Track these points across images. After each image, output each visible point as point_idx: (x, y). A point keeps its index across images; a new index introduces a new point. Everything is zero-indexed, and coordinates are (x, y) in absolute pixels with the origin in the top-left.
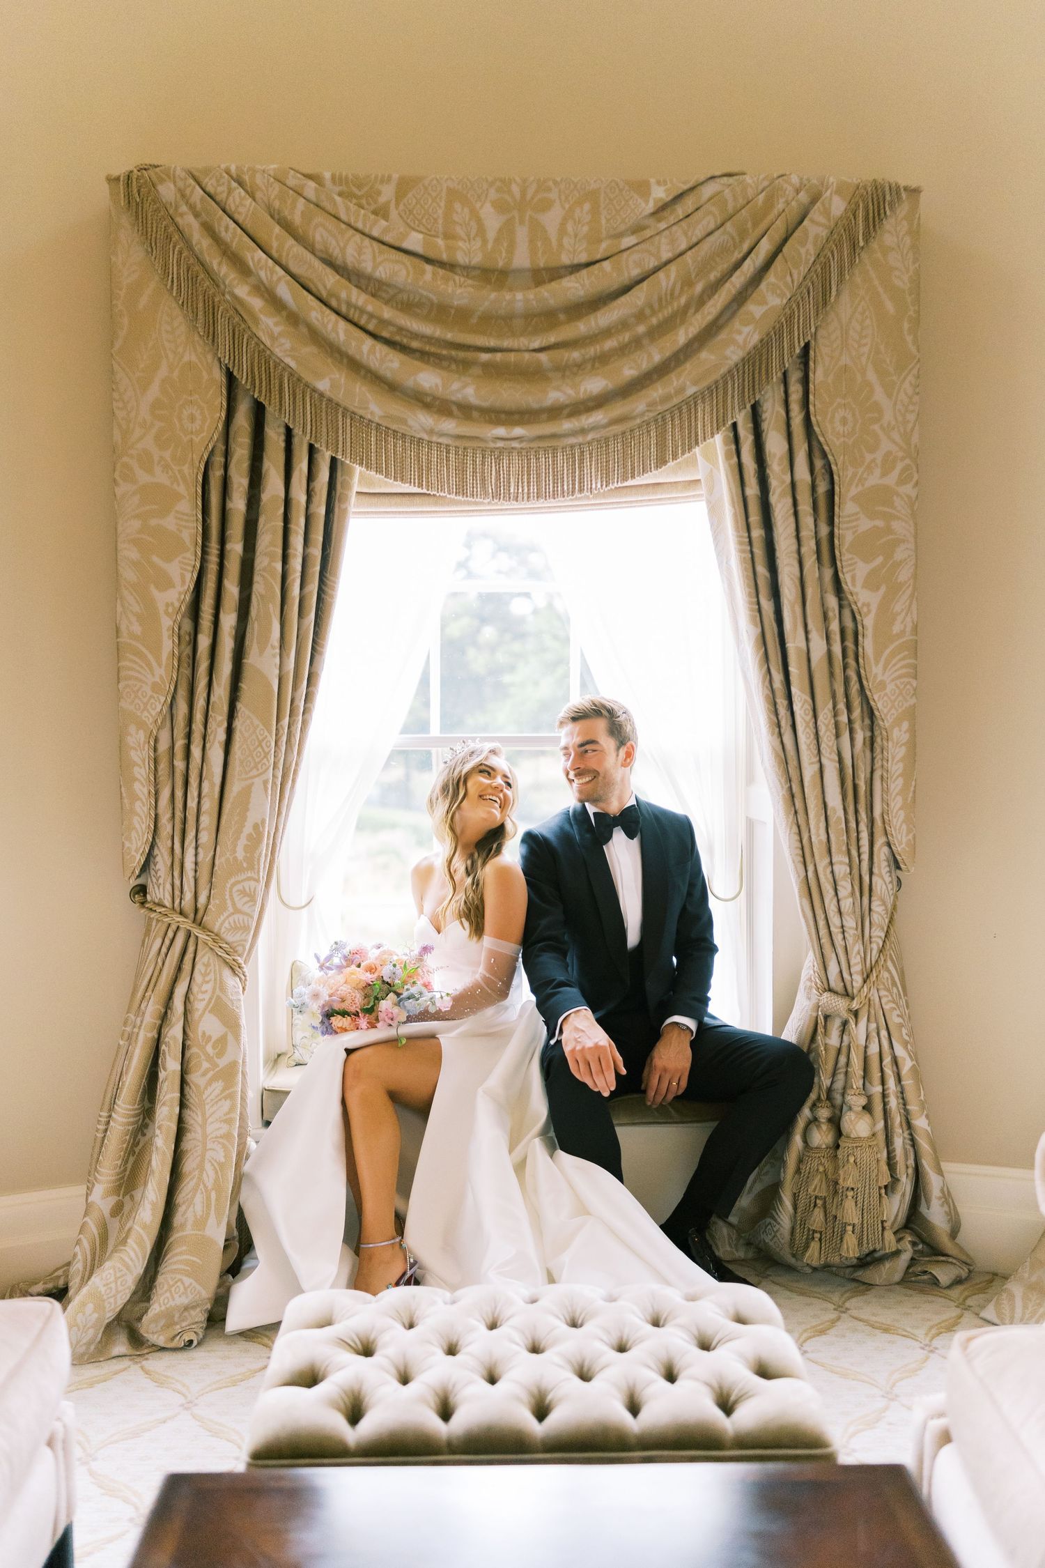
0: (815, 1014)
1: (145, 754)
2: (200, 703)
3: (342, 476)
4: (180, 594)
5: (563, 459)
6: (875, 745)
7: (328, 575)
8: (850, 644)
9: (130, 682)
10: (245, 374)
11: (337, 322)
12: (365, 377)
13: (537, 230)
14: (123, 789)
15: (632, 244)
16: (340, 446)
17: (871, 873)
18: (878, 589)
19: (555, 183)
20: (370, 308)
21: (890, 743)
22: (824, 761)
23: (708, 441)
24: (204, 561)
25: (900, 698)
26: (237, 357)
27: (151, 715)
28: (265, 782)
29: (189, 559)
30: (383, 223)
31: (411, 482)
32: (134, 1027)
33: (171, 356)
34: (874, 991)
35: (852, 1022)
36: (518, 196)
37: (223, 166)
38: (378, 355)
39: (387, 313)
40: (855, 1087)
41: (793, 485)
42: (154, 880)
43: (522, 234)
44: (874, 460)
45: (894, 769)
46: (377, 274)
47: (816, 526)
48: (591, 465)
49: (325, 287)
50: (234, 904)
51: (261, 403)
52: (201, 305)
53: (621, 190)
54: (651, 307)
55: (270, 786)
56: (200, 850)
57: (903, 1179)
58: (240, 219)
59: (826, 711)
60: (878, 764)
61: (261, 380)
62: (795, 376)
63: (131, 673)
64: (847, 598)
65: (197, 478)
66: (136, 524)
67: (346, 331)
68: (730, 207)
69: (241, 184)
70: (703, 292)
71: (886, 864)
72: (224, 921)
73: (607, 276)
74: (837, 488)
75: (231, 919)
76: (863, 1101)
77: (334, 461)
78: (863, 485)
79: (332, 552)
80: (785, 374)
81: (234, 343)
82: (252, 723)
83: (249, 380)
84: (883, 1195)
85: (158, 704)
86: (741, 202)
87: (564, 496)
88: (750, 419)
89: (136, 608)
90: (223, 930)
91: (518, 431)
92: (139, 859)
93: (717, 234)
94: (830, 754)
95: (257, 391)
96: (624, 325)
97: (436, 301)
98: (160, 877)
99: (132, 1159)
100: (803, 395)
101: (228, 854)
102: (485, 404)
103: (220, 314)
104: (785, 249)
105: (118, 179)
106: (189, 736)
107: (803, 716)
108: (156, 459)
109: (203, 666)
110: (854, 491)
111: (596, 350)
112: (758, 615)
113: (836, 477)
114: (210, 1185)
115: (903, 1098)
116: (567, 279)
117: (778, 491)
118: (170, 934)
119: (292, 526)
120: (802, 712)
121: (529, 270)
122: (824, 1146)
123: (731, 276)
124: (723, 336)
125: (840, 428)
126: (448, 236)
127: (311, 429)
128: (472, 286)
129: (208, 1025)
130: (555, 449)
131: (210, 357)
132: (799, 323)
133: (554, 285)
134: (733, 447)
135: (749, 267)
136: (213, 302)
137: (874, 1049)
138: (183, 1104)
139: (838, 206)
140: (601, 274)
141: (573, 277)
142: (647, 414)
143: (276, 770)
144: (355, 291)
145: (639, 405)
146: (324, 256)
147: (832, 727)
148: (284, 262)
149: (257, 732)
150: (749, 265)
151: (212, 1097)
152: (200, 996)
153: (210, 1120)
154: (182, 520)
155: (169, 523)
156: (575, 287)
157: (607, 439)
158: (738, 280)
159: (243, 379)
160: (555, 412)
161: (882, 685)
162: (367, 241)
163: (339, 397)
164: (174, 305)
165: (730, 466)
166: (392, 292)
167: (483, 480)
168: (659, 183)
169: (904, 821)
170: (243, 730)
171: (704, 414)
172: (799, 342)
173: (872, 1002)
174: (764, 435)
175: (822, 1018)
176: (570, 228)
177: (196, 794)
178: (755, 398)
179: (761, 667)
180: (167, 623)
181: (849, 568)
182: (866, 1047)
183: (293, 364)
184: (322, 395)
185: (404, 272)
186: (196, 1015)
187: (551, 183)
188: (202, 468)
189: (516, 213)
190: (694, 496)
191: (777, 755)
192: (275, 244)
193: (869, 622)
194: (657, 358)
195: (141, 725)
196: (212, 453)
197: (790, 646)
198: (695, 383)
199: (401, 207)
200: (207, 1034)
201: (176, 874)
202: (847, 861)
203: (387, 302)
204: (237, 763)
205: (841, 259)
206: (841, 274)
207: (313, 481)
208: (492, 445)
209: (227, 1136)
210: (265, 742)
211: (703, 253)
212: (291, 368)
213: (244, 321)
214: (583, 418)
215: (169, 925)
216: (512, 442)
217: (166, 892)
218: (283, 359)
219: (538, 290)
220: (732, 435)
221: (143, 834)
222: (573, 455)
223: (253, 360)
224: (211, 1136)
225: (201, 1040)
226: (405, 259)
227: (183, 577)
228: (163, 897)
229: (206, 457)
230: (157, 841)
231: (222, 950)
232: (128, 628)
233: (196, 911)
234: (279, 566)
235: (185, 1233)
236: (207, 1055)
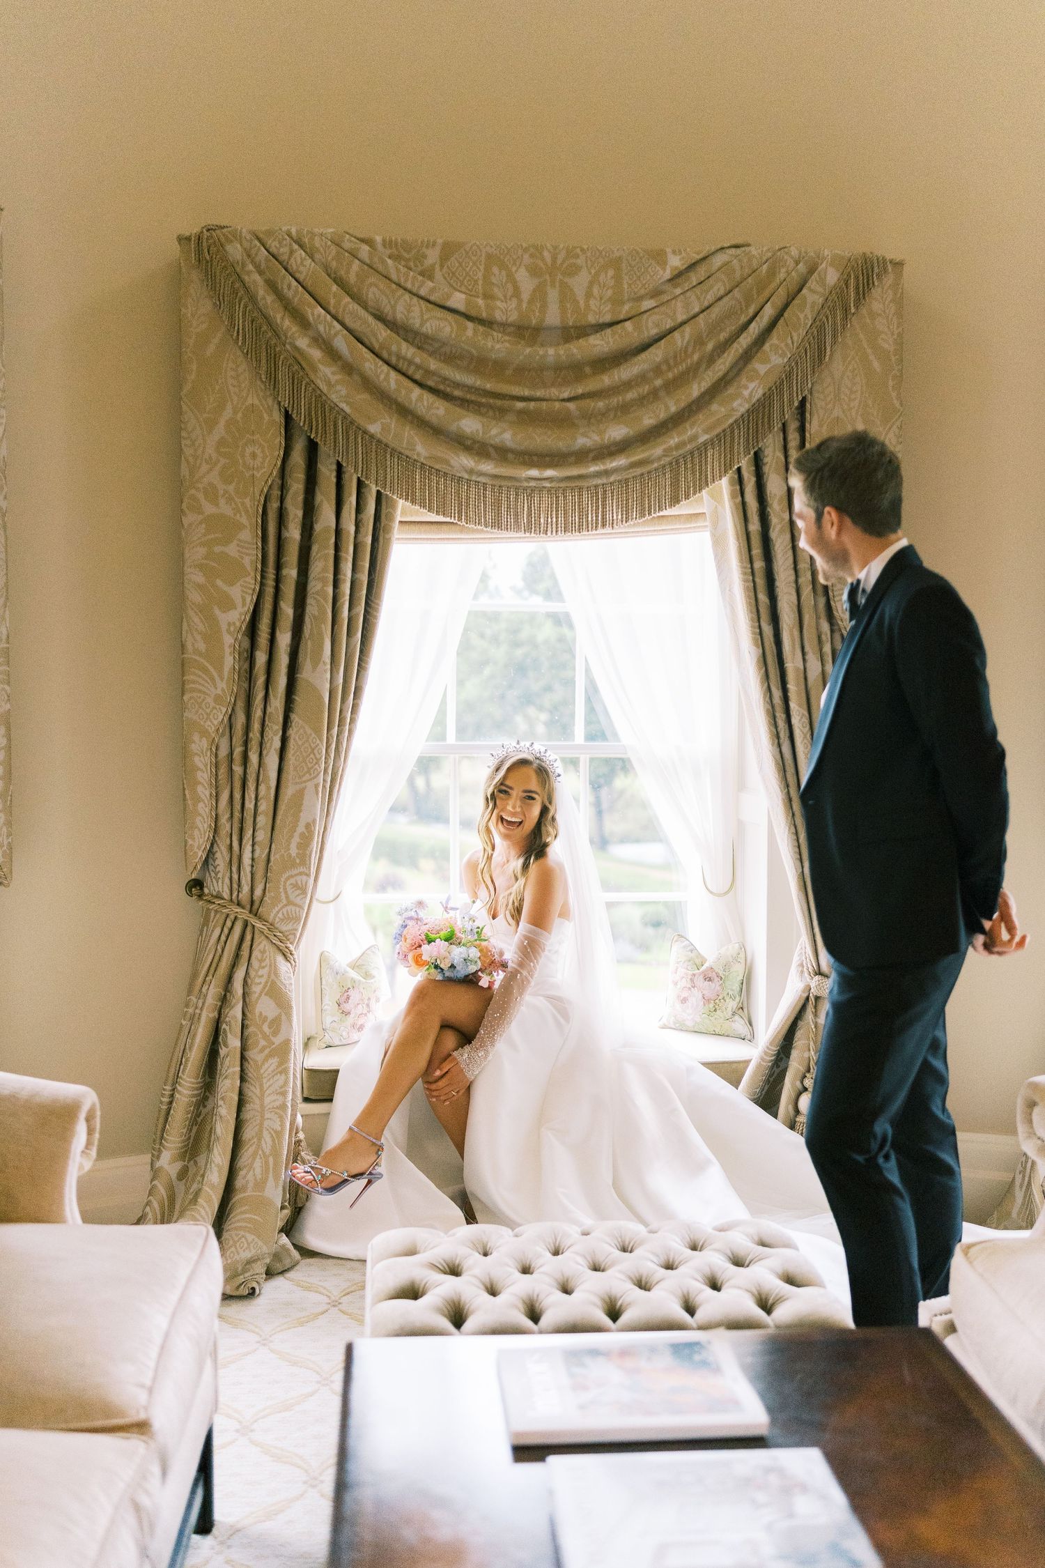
0: (805, 995)
1: (207, 760)
2: (257, 713)
3: (387, 508)
4: (240, 615)
5: (588, 498)
7: (373, 596)
9: (195, 694)
10: (303, 417)
11: (388, 371)
12: (412, 422)
13: (566, 294)
14: (187, 792)
15: (649, 307)
16: (388, 483)
19: (582, 250)
20: (417, 360)
23: (716, 483)
24: (262, 584)
26: (296, 401)
27: (213, 724)
28: (317, 786)
29: (249, 583)
30: (430, 284)
31: (451, 516)
32: (196, 1008)
33: (235, 398)
36: (549, 260)
37: (284, 229)
38: (425, 403)
39: (433, 365)
42: (213, 874)
43: (553, 295)
46: (424, 330)
48: (612, 503)
49: (377, 340)
50: (287, 897)
51: (316, 442)
52: (264, 354)
53: (641, 258)
54: (668, 363)
55: (320, 789)
56: (256, 847)
58: (301, 278)
61: (317, 422)
62: (793, 426)
63: (195, 686)
65: (258, 510)
66: (202, 551)
67: (396, 381)
68: (738, 275)
69: (301, 246)
70: (714, 350)
72: (278, 912)
73: (629, 334)
75: (284, 910)
77: (380, 495)
79: (377, 577)
80: (784, 425)
81: (293, 388)
82: (304, 732)
83: (307, 423)
85: (220, 714)
86: (747, 271)
87: (588, 532)
88: (753, 463)
89: (201, 627)
90: (277, 920)
91: (549, 473)
92: (201, 855)
93: (725, 300)
95: (313, 432)
96: (642, 378)
97: (476, 354)
98: (218, 873)
99: (195, 1129)
101: (282, 851)
102: (520, 447)
103: (280, 363)
104: (786, 315)
105: (188, 239)
106: (246, 743)
107: (802, 729)
108: (222, 492)
109: (261, 680)
111: (618, 401)
112: (759, 637)
114: (267, 1151)
116: (594, 336)
117: (777, 529)
118: (229, 924)
119: (342, 554)
120: (800, 725)
121: (559, 328)
123: (738, 337)
124: (731, 390)
126: (488, 296)
127: (362, 467)
128: (509, 341)
129: (264, 1007)
130: (580, 488)
131: (270, 401)
132: (797, 380)
133: (582, 342)
134: (738, 487)
135: (754, 329)
136: (275, 351)
138: (243, 1079)
139: (832, 277)
140: (623, 333)
141: (598, 335)
142: (663, 458)
143: (326, 775)
144: (404, 345)
145: (657, 450)
146: (376, 312)
148: (340, 318)
149: (309, 740)
150: (755, 328)
151: (269, 1071)
152: (257, 980)
153: (268, 1092)
154: (243, 547)
155: (232, 550)
156: (600, 344)
157: (627, 480)
158: (745, 341)
159: (300, 419)
160: (582, 456)
162: (415, 299)
163: (389, 439)
164: (239, 353)
165: (735, 504)
166: (436, 345)
167: (516, 515)
168: (674, 252)
170: (297, 738)
171: (713, 458)
172: (797, 396)
174: (765, 477)
175: (813, 1000)
176: (595, 291)
177: (253, 796)
178: (758, 445)
179: (762, 683)
180: (228, 640)
183: (347, 409)
184: (372, 436)
185: (448, 329)
186: (254, 997)
187: (578, 250)
188: (262, 501)
189: (547, 277)
190: (699, 527)
191: (777, 763)
192: (332, 301)
194: (673, 409)
195: (204, 733)
196: (271, 487)
197: (789, 666)
198: (706, 431)
199: (445, 269)
200: (263, 1015)
201: (234, 869)
203: (432, 354)
204: (291, 768)
205: (835, 323)
206: (834, 336)
207: (361, 514)
208: (526, 484)
209: (283, 1107)
210: (317, 749)
211: (714, 316)
212: (344, 411)
213: (303, 368)
214: (608, 461)
215: (228, 916)
216: (543, 482)
217: (225, 885)
218: (338, 404)
219: (567, 345)
220: (736, 476)
221: (205, 833)
222: (597, 493)
223: (310, 404)
224: (268, 1107)
225: (257, 1020)
226: (449, 316)
227: (244, 600)
228: (221, 890)
229: (265, 490)
230: (217, 839)
231: (276, 938)
232: (193, 645)
233: (252, 902)
234: (330, 590)
235: (246, 1194)
236: (263, 1033)
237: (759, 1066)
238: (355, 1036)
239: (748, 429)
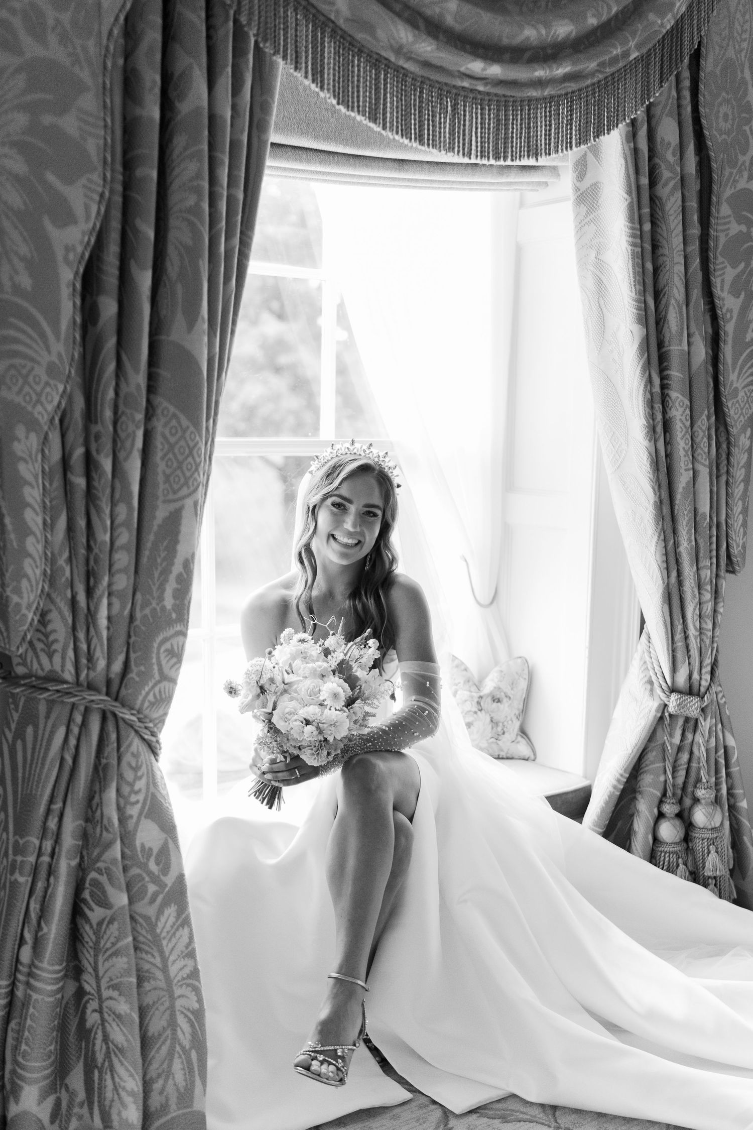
0: (659, 714)
1: (38, 466)
3: (262, 94)
4: (83, 233)
9: (17, 361)
18: (740, 294)
25: (747, 406)
27: (47, 411)
29: (96, 184)
35: (702, 720)
40: (704, 780)
41: (682, 179)
50: (161, 669)
56: (115, 599)
63: (20, 348)
66: (21, 120)
72: (148, 694)
74: (714, 188)
75: (156, 689)
78: (735, 187)
82: (179, 422)
85: (57, 395)
89: (24, 250)
90: (146, 704)
94: (705, 460)
98: (56, 641)
101: (154, 604)
106: (90, 439)
108: (51, 22)
113: (715, 176)
114: (187, 1044)
117: (671, 184)
125: (722, 124)
138: (138, 950)
142: (597, 74)
145: (592, 62)
151: (167, 928)
152: (132, 800)
153: (172, 958)
154: (86, 122)
157: (559, 97)
161: (734, 392)
170: (167, 433)
175: (668, 719)
177: (106, 524)
180: (65, 274)
181: (720, 273)
186: (133, 823)
195: (32, 425)
200: (147, 847)
201: (82, 635)
204: (161, 478)
215: (74, 707)
217: (66, 660)
221: (37, 584)
224: (177, 979)
225: (140, 856)
227: (87, 208)
228: (60, 669)
230: (53, 592)
231: (147, 731)
232: (11, 278)
233: (110, 682)
234: (207, 208)
235: (169, 1117)
236: (150, 873)
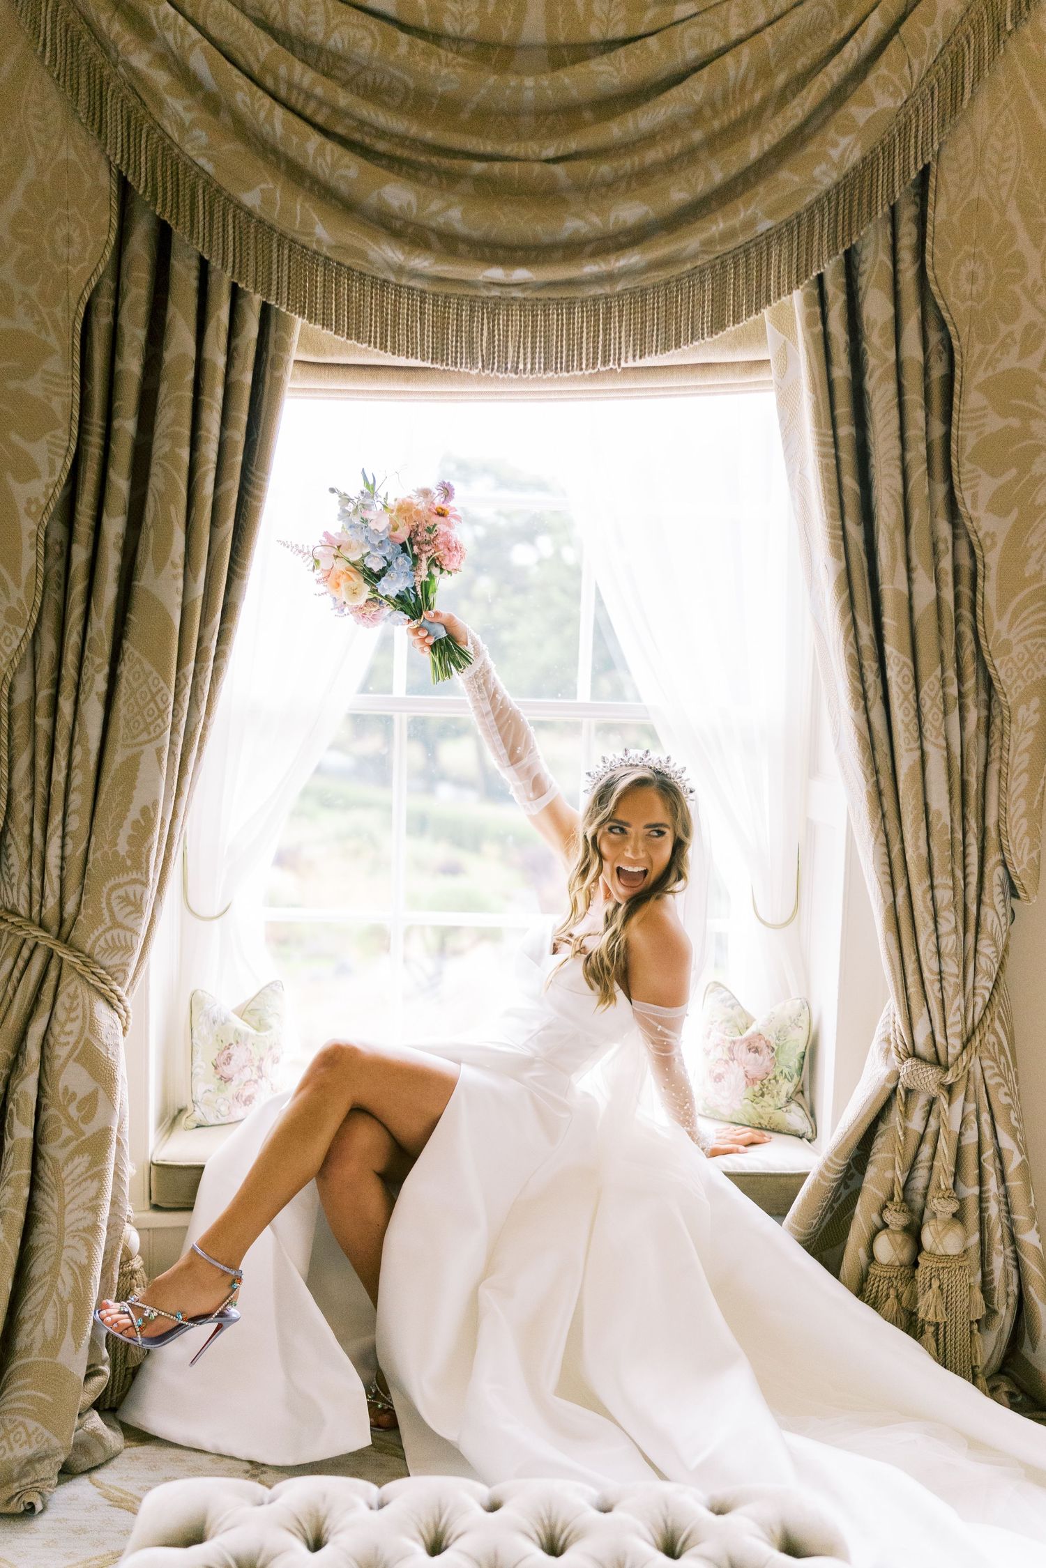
0: (891, 1086)
2: (73, 639)
3: (276, 332)
4: (47, 487)
5: (582, 317)
6: (993, 728)
7: (253, 469)
8: (965, 590)
10: (143, 179)
11: (271, 111)
12: (311, 190)
15: (691, 12)
16: (274, 288)
17: (980, 902)
18: (1008, 513)
20: (319, 91)
21: (1013, 726)
22: (929, 747)
23: (783, 298)
24: (81, 442)
25: (1031, 665)
26: (132, 156)
28: (159, 752)
29: (60, 439)
31: (370, 342)
33: (40, 150)
34: (975, 1060)
35: (943, 1101)
38: (328, 159)
39: (344, 99)
40: (943, 1187)
41: (899, 365)
42: (7, 879)
44: (1010, 334)
45: (1016, 761)
46: (331, 44)
47: (927, 423)
48: (620, 327)
49: (258, 60)
50: (113, 916)
51: (165, 222)
52: (83, 79)
54: (713, 105)
55: (165, 757)
56: (69, 841)
57: (1003, 1311)
59: (932, 678)
60: (995, 754)
61: (165, 189)
62: (908, 213)
64: (964, 525)
65: (73, 325)
67: (284, 123)
70: (787, 85)
71: (999, 889)
72: (98, 939)
73: (653, 57)
74: (958, 372)
75: (108, 936)
76: (953, 1207)
77: (266, 309)
78: (994, 369)
79: (259, 440)
80: (893, 209)
81: (129, 135)
82: (143, 668)
83: (149, 190)
84: (976, 1331)
85: (14, 639)
87: (581, 369)
88: (842, 268)
90: (97, 950)
91: (521, 274)
93: (807, 5)
94: (936, 737)
95: (159, 205)
96: (672, 128)
97: (411, 84)
98: (13, 874)
100: (918, 240)
101: (106, 848)
102: (476, 234)
103: (110, 94)
104: (902, 30)
106: (57, 683)
107: (901, 685)
108: (18, 297)
109: (78, 588)
110: (981, 376)
111: (633, 164)
112: (842, 544)
113: (957, 357)
114: (66, 1295)
115: (1007, 1204)
116: (598, 60)
117: (877, 374)
118: (25, 953)
119: (205, 398)
120: (900, 681)
121: (544, 47)
122: (897, 1264)
123: (826, 65)
124: (811, 148)
125: (966, 287)
127: (234, 262)
128: (465, 66)
129: (72, 1078)
130: (571, 302)
131: (95, 154)
132: (916, 137)
133: (579, 68)
134: (818, 310)
135: (853, 52)
136: (101, 76)
137: (971, 1138)
138: (34, 1184)
140: (644, 55)
141: (605, 58)
142: (701, 256)
143: (175, 735)
144: (298, 67)
145: (690, 242)
146: (259, 15)
147: (939, 701)
148: (200, 22)
149: (150, 680)
151: (74, 1175)
152: (63, 1039)
153: (70, 1207)
154: (51, 383)
155: (34, 387)
156: (607, 73)
157: (644, 291)
158: (835, 71)
159: (140, 186)
160: (573, 249)
161: (1007, 647)
163: (273, 217)
164: (46, 77)
165: (812, 335)
166: (352, 70)
167: (471, 342)
169: (1027, 833)
170: (131, 678)
171: (779, 258)
172: (916, 163)
173: (971, 1075)
174: (861, 293)
175: (903, 1093)
177: (64, 764)
178: (851, 240)
179: (843, 615)
180: (28, 526)
181: (969, 484)
182: (961, 1134)
183: (209, 167)
184: (250, 213)
185: (369, 43)
186: (57, 1064)
188: (82, 310)
190: (756, 383)
191: (861, 737)
193: (992, 559)
194: (718, 177)
196: (96, 291)
197: (887, 588)
198: (770, 214)
200: (70, 1091)
201: (35, 872)
202: (951, 883)
203: (343, 84)
204: (122, 723)
205: (980, 47)
206: (979, 69)
207: (236, 336)
208: (484, 293)
209: (93, 1229)
210: (160, 695)
211: (788, 30)
212: (206, 173)
213: (143, 104)
214: (612, 258)
215: (25, 941)
216: (512, 289)
217: (21, 894)
218: (195, 159)
219: (556, 74)
220: (816, 292)
222: (596, 311)
223: (154, 161)
224: (70, 1229)
225: (61, 1098)
226: (373, 23)
227: (52, 464)
228: (16, 902)
229: (87, 296)
230: (11, 825)
231: (94, 977)
233: (62, 922)
234: (185, 453)
235: (30, 1359)
236: (69, 1118)
237: (816, 1186)
238: (239, 1112)
239: (837, 215)
